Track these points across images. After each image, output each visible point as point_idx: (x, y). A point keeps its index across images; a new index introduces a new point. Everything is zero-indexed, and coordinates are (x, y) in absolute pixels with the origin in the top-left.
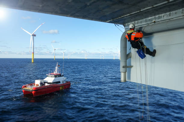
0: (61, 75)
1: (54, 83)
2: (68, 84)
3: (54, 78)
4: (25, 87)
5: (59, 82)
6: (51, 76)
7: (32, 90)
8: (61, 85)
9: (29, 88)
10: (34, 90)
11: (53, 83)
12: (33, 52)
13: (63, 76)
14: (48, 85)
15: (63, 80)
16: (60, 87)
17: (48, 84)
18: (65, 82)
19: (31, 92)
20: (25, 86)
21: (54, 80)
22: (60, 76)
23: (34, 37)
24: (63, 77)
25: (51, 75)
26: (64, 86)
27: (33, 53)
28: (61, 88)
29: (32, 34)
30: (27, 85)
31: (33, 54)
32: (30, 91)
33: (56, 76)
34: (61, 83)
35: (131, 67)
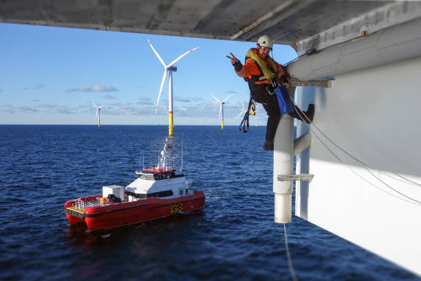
0: (176, 173)
1: (154, 195)
3: (153, 182)
5: (170, 193)
6: (146, 177)
7: (85, 215)
8: (176, 202)
10: (89, 216)
11: (149, 195)
12: (170, 110)
13: (182, 176)
14: (135, 200)
15: (181, 186)
17: (137, 197)
18: (191, 193)
19: (83, 220)
21: (153, 187)
22: (172, 175)
23: (173, 72)
24: (183, 179)
25: (148, 172)
26: (182, 203)
27: (172, 112)
28: (174, 209)
29: (169, 66)
31: (170, 115)
32: (80, 216)
33: (159, 176)
34: (176, 195)
35: (305, 177)
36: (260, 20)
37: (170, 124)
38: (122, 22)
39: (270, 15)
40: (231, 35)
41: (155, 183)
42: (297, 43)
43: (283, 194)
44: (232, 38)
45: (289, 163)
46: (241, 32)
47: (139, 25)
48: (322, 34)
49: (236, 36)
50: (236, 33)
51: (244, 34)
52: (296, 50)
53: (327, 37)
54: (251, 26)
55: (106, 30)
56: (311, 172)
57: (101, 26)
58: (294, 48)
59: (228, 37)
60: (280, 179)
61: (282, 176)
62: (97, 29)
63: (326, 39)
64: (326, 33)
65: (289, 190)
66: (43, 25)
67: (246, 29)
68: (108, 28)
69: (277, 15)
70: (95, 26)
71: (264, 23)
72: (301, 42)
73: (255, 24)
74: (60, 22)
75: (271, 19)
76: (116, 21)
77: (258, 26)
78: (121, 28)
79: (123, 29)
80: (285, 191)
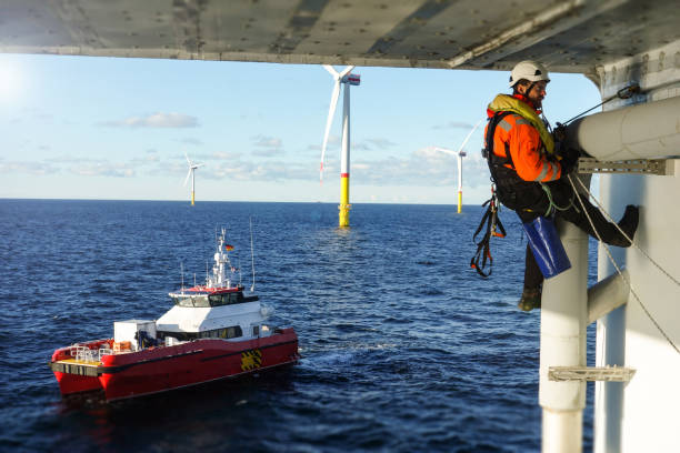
0: (246, 294)
1: (209, 333)
2: (282, 339)
3: (208, 310)
4: (67, 355)
5: (238, 331)
6: (194, 301)
7: (100, 371)
8: (249, 347)
9: (87, 360)
10: (107, 370)
12: (344, 171)
13: (254, 299)
14: (178, 343)
15: (256, 320)
16: (239, 354)
17: (180, 340)
18: (266, 331)
19: (95, 380)
20: (68, 352)
21: (209, 319)
24: (255, 306)
25: (194, 293)
26: (261, 349)
27: (347, 175)
28: (247, 361)
30: (76, 346)
31: (344, 179)
32: (88, 373)
34: (247, 335)
35: (615, 374)
36: (506, 36)
37: (342, 200)
38: (221, 44)
39: (527, 26)
40: (448, 59)
41: (211, 312)
42: (599, 69)
43: (561, 411)
44: (451, 64)
45: (577, 341)
46: (469, 55)
47: (255, 47)
48: (654, 54)
49: (459, 61)
50: (458, 55)
51: (475, 58)
52: (598, 84)
53: (664, 62)
54: (488, 45)
55: (192, 59)
56: (629, 361)
57: (183, 52)
58: (593, 80)
59: (442, 61)
60: (556, 376)
61: (560, 370)
62: (174, 57)
63: (661, 67)
64: (662, 53)
65: (576, 402)
66: (74, 54)
67: (480, 50)
68: (196, 54)
69: (542, 27)
70: (171, 51)
71: (514, 40)
72: (608, 67)
73: (496, 42)
74: (104, 47)
75: (529, 34)
76: (210, 43)
77: (503, 45)
78: (221, 54)
79: (226, 55)
80: (566, 403)
